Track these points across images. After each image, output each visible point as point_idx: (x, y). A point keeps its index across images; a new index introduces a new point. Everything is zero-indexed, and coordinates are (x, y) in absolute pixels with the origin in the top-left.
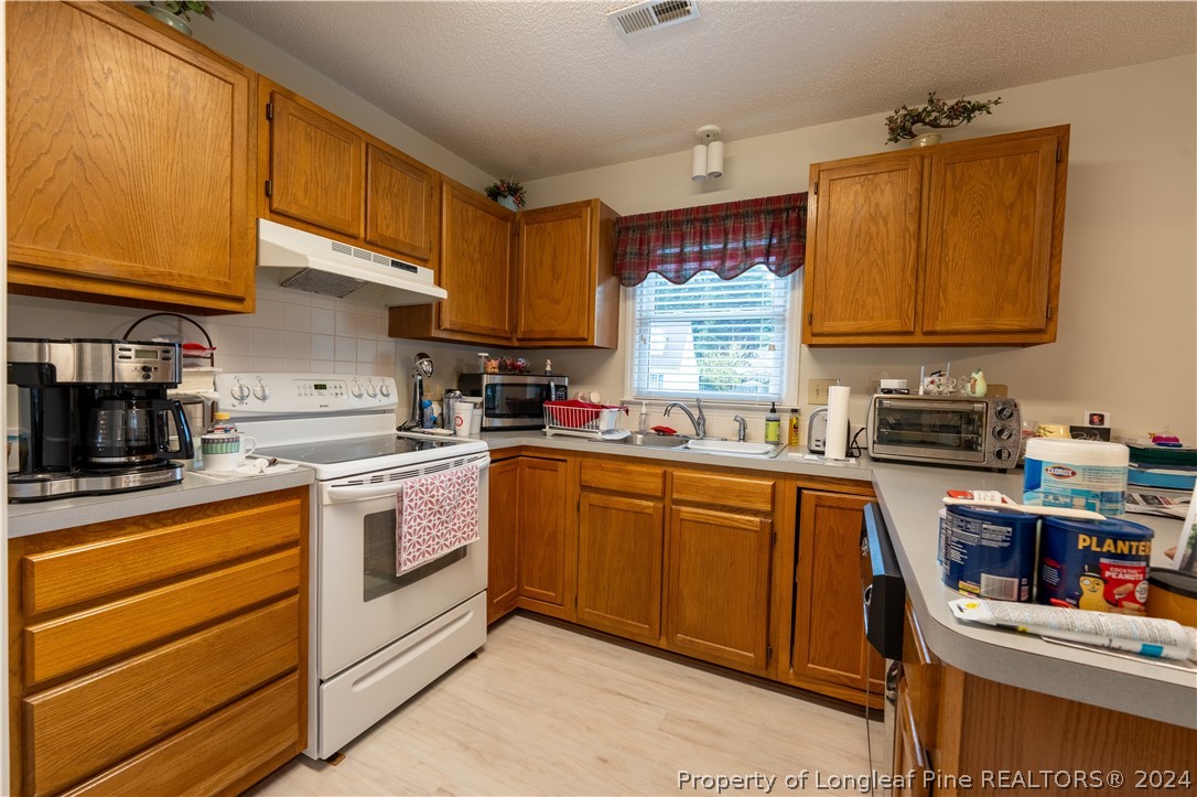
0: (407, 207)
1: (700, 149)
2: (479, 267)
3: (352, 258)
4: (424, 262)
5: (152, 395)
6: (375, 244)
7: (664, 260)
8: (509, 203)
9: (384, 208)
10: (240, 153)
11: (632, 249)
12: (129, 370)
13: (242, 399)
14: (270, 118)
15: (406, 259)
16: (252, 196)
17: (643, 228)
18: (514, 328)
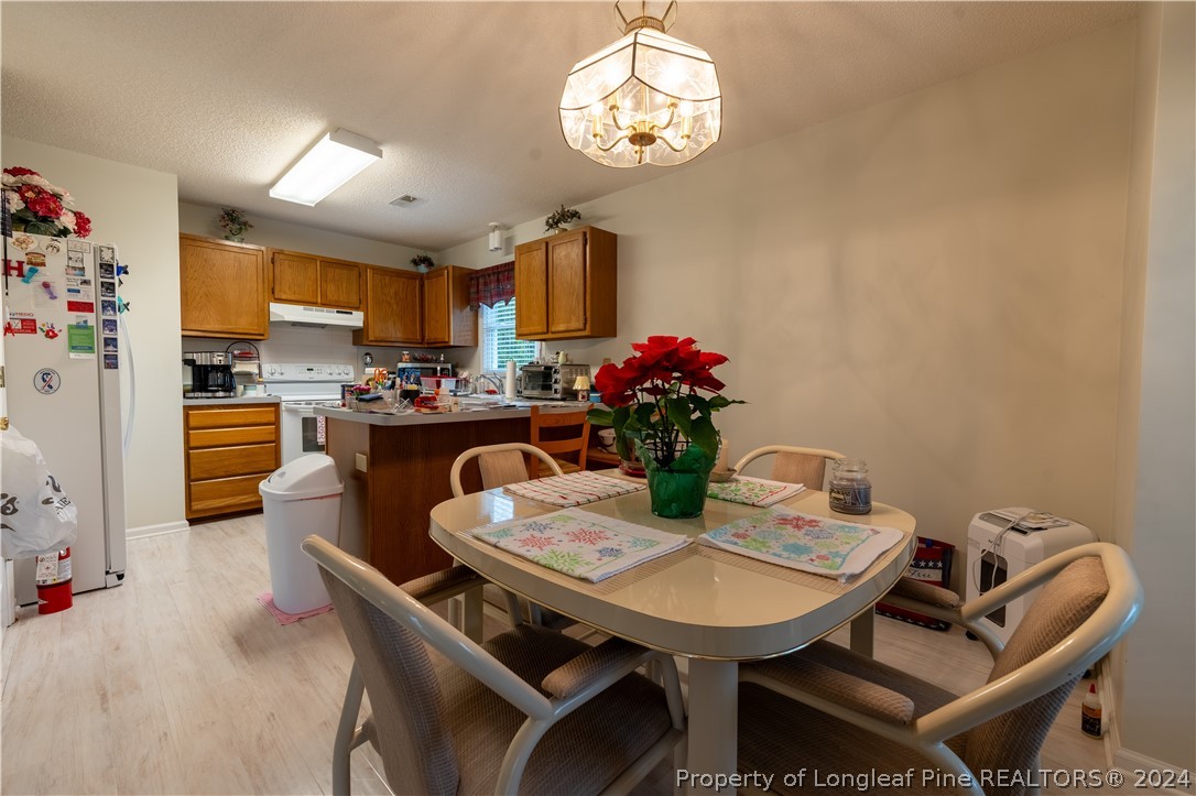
0: (344, 285)
1: (491, 235)
2: (395, 307)
3: (325, 314)
4: (357, 309)
5: (226, 369)
6: (326, 304)
7: (486, 297)
8: (423, 269)
9: (331, 288)
10: (260, 280)
11: (473, 290)
12: (218, 359)
13: (272, 374)
14: (273, 263)
15: (344, 308)
16: (266, 294)
17: (478, 279)
18: (423, 338)
